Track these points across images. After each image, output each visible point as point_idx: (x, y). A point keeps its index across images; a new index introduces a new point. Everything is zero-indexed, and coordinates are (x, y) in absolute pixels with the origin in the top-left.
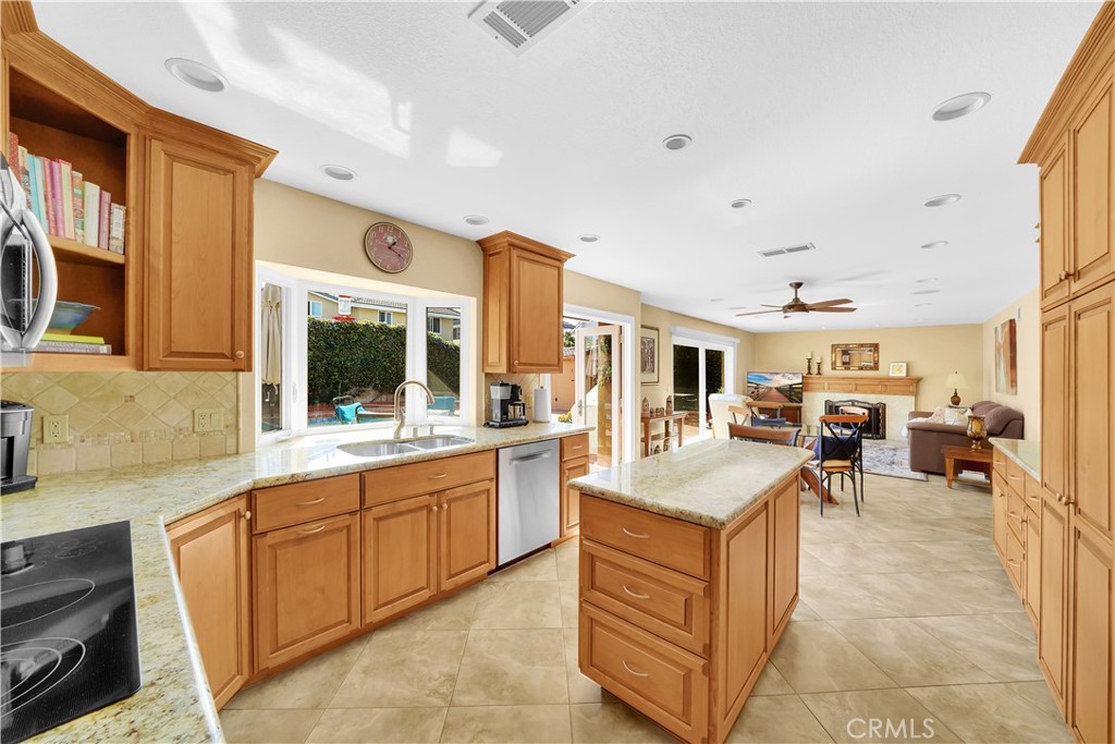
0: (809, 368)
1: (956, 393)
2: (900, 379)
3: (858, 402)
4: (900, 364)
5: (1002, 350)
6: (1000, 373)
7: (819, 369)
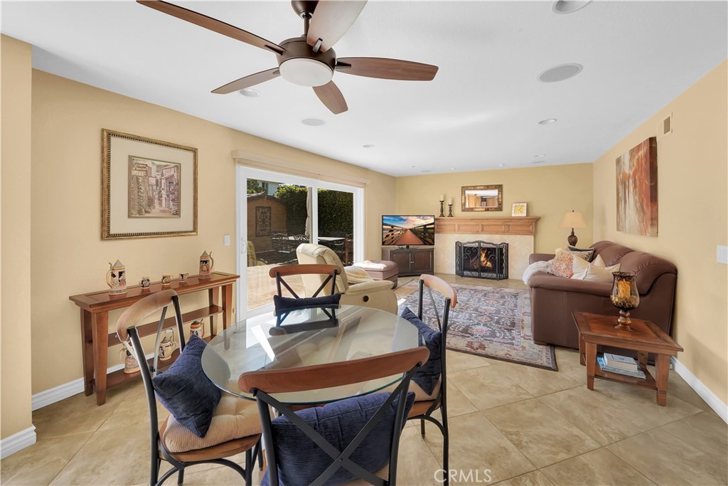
0: (442, 211)
1: (573, 233)
2: (521, 219)
3: (484, 243)
4: (521, 204)
5: (631, 181)
6: (627, 209)
7: (450, 211)
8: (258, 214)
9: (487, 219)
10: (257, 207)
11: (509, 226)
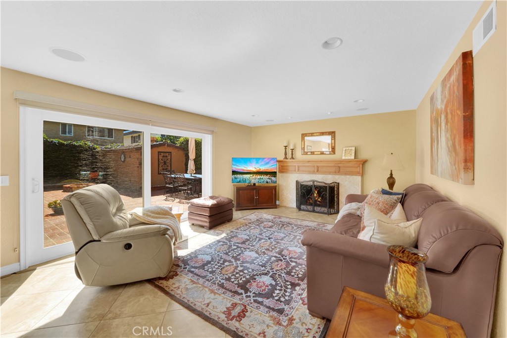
0: (286, 154)
1: (391, 174)
2: (350, 162)
3: (317, 182)
4: (350, 148)
5: (443, 117)
6: (439, 150)
7: (292, 154)
8: (160, 158)
9: (321, 161)
10: (159, 152)
11: (339, 167)
